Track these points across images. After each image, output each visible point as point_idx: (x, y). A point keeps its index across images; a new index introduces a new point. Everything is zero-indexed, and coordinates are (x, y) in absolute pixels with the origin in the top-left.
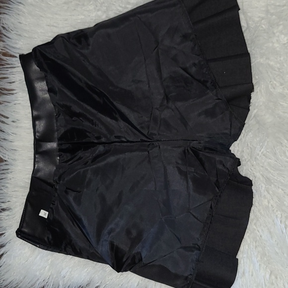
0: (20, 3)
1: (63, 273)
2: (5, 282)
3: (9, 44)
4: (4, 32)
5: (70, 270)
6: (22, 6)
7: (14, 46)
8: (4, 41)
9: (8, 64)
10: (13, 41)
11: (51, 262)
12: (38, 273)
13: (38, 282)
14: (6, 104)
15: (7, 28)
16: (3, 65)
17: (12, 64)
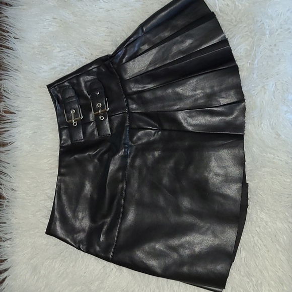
0: (17, 70)
3: (10, 103)
4: (4, 94)
7: (13, 104)
8: (5, 102)
9: (9, 120)
10: (12, 101)
14: (8, 152)
15: (7, 91)
16: (4, 120)
17: (11, 119)
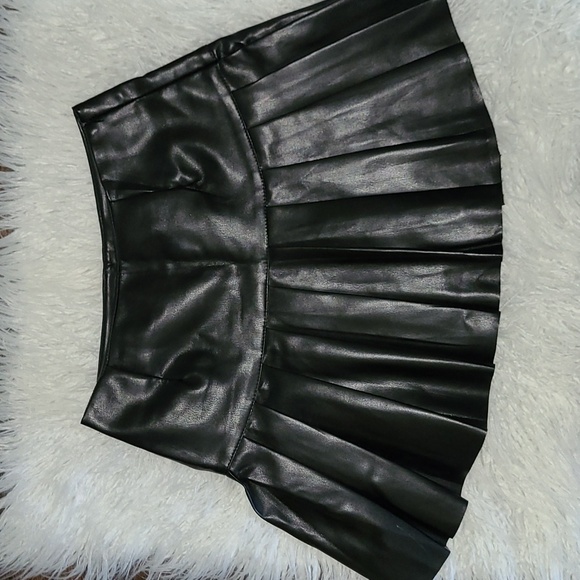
1: (108, 538)
2: (7, 558)
5: (120, 532)
6: (18, 83)
11: (86, 520)
12: (64, 541)
13: (65, 557)
